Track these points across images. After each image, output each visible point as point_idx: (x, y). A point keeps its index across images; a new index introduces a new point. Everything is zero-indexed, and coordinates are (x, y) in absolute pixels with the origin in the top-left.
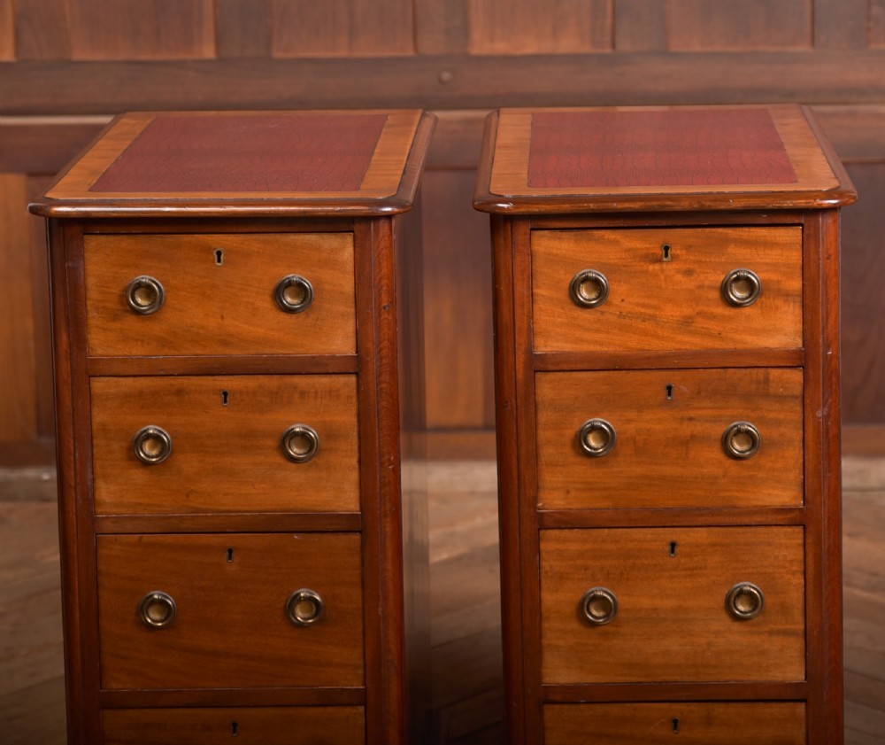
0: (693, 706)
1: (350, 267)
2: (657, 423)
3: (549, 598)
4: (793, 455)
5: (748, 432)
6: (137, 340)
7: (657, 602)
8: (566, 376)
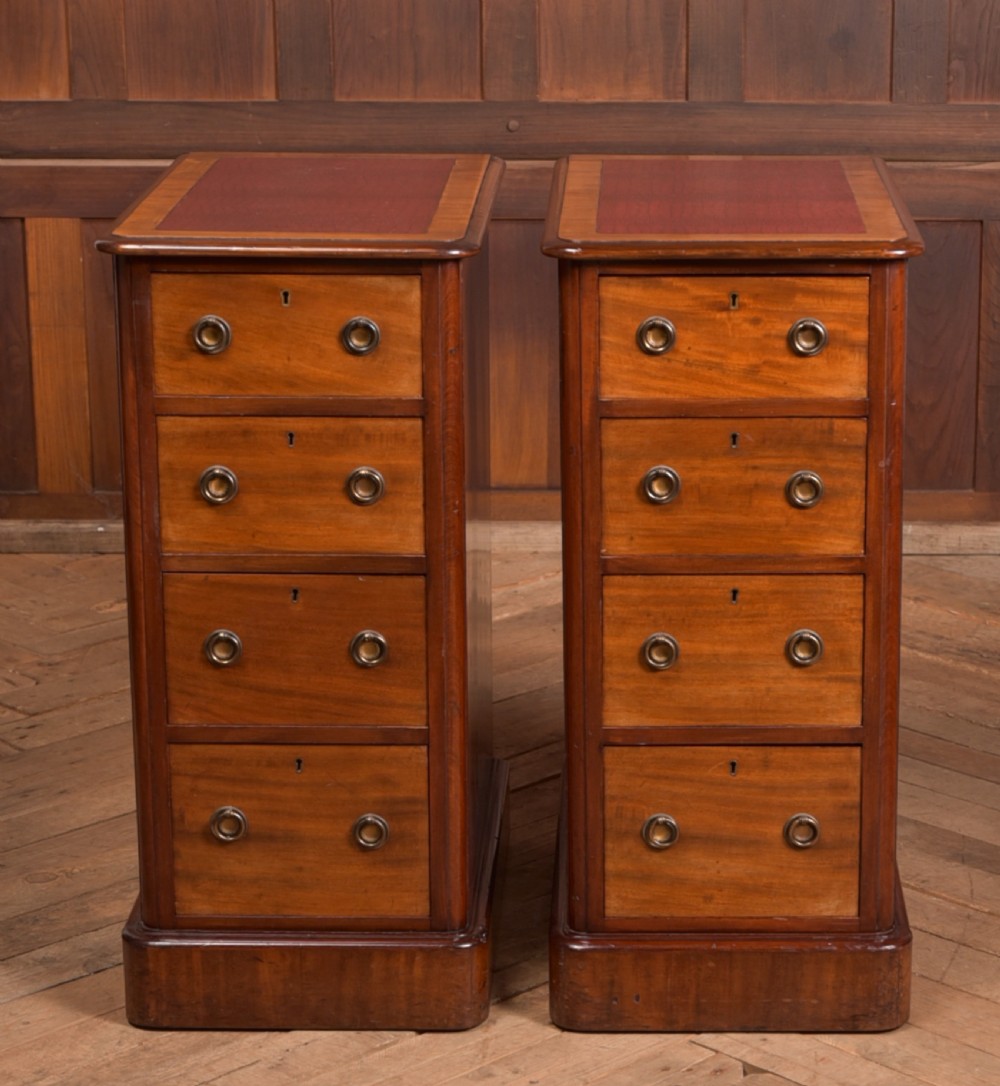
0: (751, 750)
1: (417, 310)
2: (721, 471)
3: (611, 643)
4: (855, 504)
5: (811, 482)
6: (203, 380)
7: (718, 648)
8: (632, 423)
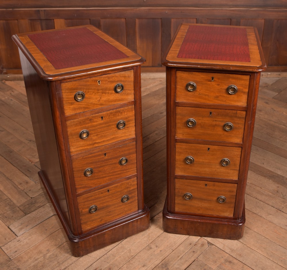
2: (207, 121)
3: (177, 157)
5: (230, 125)
7: (204, 161)
8: (184, 108)
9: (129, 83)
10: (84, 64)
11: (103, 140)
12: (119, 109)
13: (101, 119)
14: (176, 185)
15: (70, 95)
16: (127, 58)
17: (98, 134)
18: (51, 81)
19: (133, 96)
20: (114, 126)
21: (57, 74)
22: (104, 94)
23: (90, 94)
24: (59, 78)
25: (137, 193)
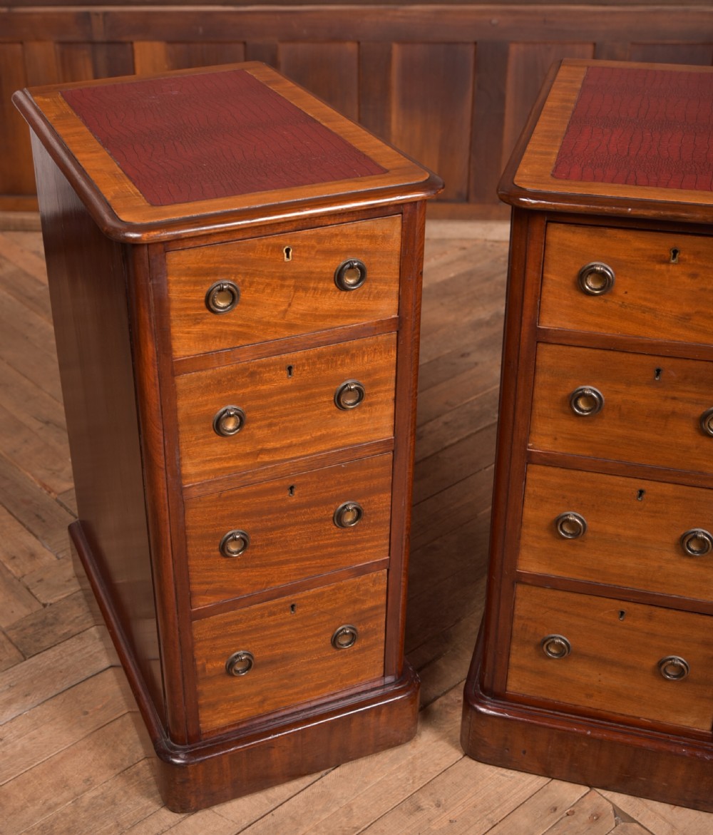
3: (529, 513)
7: (621, 531)
8: (565, 349)
9: (385, 260)
10: (242, 193)
11: (289, 441)
12: (347, 344)
13: (285, 373)
14: (517, 607)
15: (192, 291)
16: (382, 175)
17: (275, 420)
18: (136, 245)
19: (395, 303)
20: (325, 399)
21: (155, 221)
22: (301, 294)
23: (256, 291)
24: (163, 234)
25: (384, 620)
